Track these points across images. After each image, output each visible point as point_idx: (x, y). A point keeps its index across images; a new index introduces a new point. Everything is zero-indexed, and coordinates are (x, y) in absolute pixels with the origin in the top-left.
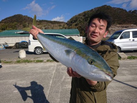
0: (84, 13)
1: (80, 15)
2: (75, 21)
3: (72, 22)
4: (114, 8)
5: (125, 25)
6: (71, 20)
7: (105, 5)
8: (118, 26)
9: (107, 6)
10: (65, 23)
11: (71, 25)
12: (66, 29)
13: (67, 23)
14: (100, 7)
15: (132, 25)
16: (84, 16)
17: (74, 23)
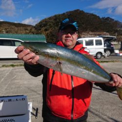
0: (55, 16)
1: (50, 18)
2: (45, 25)
3: (41, 26)
4: (88, 13)
5: (98, 33)
6: (39, 23)
7: (78, 10)
8: (91, 33)
9: (81, 11)
10: (33, 26)
11: (40, 29)
12: (33, 34)
13: (35, 27)
14: (72, 12)
15: (105, 33)
16: (55, 20)
17: (43, 27)
